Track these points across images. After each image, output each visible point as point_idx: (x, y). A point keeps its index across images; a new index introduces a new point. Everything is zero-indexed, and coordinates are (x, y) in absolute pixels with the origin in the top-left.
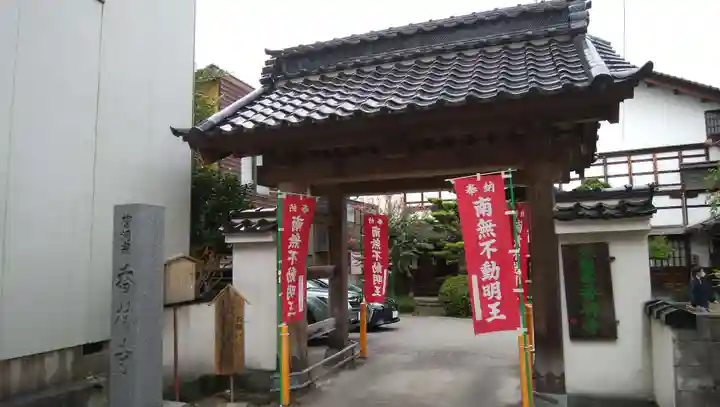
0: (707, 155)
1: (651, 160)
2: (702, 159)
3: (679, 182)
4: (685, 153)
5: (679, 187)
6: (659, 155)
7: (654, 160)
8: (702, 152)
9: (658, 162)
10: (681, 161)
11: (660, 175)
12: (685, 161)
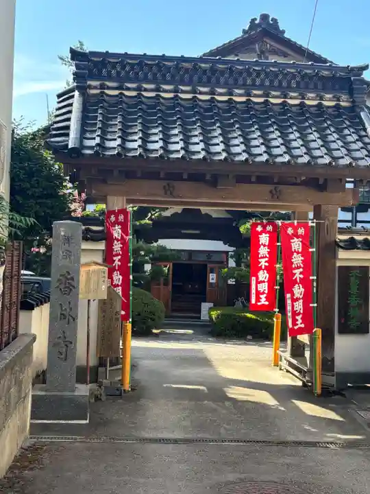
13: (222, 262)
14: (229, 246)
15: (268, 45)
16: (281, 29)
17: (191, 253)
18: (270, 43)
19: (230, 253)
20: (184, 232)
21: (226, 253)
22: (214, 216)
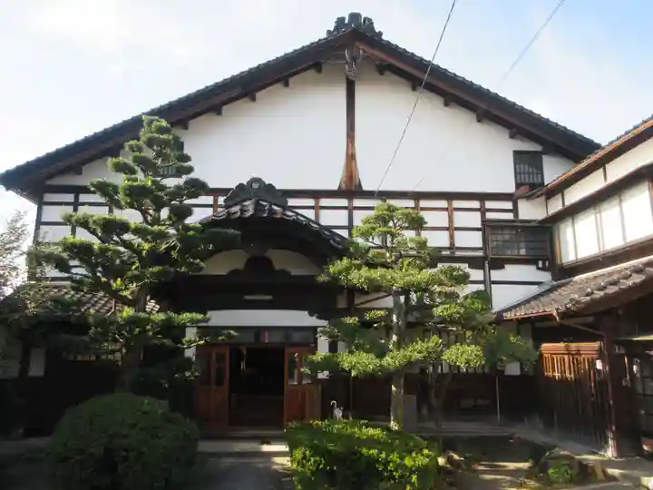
0: (515, 210)
1: (446, 209)
2: (510, 216)
3: (481, 246)
4: (489, 205)
5: (480, 254)
6: (457, 204)
7: (450, 211)
8: (509, 205)
9: (455, 213)
10: (483, 215)
11: (457, 234)
12: (490, 216)
13: (307, 345)
14: (318, 318)
15: (361, 51)
16: (377, 31)
17: (258, 331)
18: (362, 49)
19: (319, 329)
20: (248, 297)
21: (314, 329)
22: (293, 274)
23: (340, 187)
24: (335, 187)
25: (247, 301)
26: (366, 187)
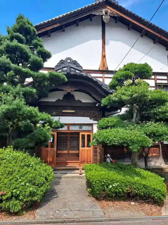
4: (158, 77)
8: (166, 78)
10: (156, 81)
12: (158, 81)
13: (89, 131)
14: (93, 120)
20: (64, 111)
21: (91, 125)
22: (83, 102)
23: (99, 69)
24: (97, 69)
25: (63, 112)
26: (109, 69)
